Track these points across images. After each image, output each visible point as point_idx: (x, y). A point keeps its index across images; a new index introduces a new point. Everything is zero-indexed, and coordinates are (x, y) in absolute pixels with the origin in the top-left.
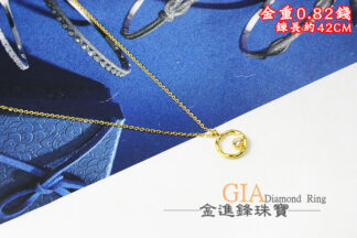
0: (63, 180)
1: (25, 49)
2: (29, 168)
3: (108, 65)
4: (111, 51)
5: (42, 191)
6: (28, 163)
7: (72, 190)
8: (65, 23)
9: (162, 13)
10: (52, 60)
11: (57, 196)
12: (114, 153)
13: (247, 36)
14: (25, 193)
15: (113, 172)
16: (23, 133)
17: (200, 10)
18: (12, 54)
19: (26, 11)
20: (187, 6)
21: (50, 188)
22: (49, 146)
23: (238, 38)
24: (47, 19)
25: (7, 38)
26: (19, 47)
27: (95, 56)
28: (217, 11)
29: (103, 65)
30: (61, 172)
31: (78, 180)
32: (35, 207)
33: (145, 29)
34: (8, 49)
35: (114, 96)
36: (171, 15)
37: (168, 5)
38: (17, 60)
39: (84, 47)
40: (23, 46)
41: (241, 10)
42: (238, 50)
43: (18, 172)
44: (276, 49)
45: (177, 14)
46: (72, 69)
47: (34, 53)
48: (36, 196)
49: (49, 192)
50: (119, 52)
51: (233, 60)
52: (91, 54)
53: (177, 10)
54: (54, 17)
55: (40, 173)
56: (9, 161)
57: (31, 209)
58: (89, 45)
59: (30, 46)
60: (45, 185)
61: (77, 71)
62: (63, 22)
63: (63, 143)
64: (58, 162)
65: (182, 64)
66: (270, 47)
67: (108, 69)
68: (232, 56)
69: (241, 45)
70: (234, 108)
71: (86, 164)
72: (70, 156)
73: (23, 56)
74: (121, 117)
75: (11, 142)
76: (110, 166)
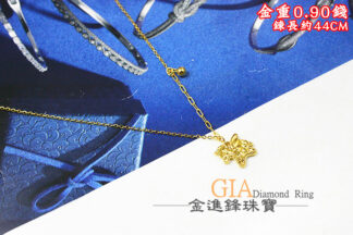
0: (94, 174)
1: (42, 53)
2: (59, 164)
3: (125, 64)
4: (126, 51)
5: (74, 185)
6: (56, 159)
7: (104, 183)
8: (78, 26)
9: (172, 15)
10: (70, 61)
11: (90, 189)
12: (141, 146)
13: (256, 33)
14: (57, 187)
15: (142, 164)
16: (49, 131)
17: (208, 11)
18: (30, 57)
19: (38, 16)
20: (195, 7)
21: (82, 182)
22: (76, 142)
23: (247, 36)
24: (60, 23)
25: (23, 42)
26: (36, 50)
27: (111, 56)
28: (224, 12)
29: (120, 64)
30: (91, 166)
31: (109, 173)
32: (69, 201)
33: (157, 30)
34: (25, 52)
35: (135, 93)
36: (181, 16)
37: (177, 7)
38: (34, 62)
39: (100, 48)
40: (39, 49)
41: (247, 10)
42: (249, 47)
43: (47, 168)
44: (285, 45)
45: (187, 16)
46: (90, 69)
47: (51, 55)
48: (69, 190)
49: (82, 185)
50: (134, 52)
51: (246, 56)
52: (107, 54)
53: (186, 11)
54: (68, 21)
55: (70, 168)
56: (38, 158)
57: (65, 202)
58: (104, 46)
59: (46, 49)
60: (76, 179)
61: (95, 71)
62: (76, 26)
63: (89, 139)
64: (87, 157)
65: (196, 62)
66: (279, 43)
67: (126, 68)
68: (244, 52)
69: (251, 42)
70: (251, 100)
71: (115, 157)
72: (98, 151)
73: (40, 58)
74: (144, 113)
75: (38, 140)
76: (139, 158)
